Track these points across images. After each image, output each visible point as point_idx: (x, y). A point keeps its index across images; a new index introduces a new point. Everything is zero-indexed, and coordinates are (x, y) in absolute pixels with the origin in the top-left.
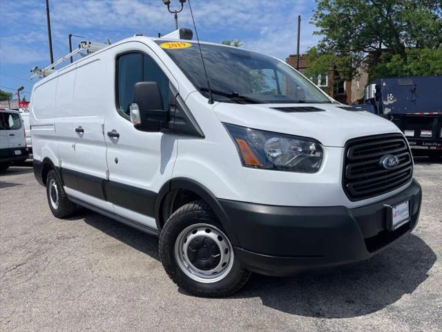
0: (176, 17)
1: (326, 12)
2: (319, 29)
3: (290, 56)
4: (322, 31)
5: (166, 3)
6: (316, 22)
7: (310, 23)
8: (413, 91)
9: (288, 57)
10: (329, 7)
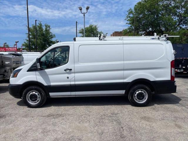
0: (84, 15)
1: (131, 15)
2: (129, 22)
3: (115, 32)
4: (130, 23)
5: (80, 9)
6: (127, 19)
7: (125, 20)
8: (182, 50)
9: (114, 32)
10: (133, 14)
